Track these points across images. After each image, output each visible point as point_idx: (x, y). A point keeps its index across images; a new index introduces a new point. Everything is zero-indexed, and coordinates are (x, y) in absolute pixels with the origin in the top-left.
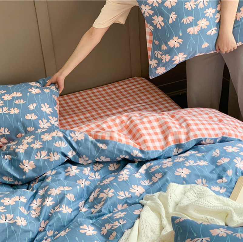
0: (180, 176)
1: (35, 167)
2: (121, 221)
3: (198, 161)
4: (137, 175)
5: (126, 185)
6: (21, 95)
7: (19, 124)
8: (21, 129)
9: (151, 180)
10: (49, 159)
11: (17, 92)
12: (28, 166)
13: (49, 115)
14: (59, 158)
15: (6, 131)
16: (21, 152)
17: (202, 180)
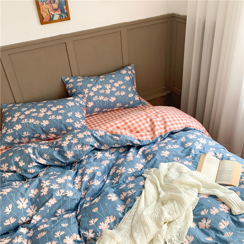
0: (164, 156)
1: (74, 155)
2: (132, 191)
3: (173, 146)
4: (138, 156)
5: (132, 164)
6: (62, 107)
7: (62, 125)
8: (64, 128)
9: (146, 159)
10: (83, 149)
11: (60, 105)
12: (70, 155)
13: (80, 119)
14: (89, 148)
15: (55, 130)
16: (65, 146)
17: (177, 157)
